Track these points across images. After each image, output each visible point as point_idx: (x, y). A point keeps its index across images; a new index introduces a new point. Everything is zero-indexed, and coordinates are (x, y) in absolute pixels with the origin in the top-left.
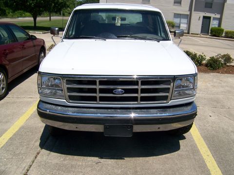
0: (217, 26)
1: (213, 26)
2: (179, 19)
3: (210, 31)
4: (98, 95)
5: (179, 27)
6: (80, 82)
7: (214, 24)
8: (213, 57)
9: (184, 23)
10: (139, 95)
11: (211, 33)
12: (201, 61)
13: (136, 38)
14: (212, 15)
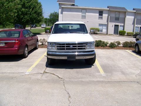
0: (122, 30)
1: (120, 30)
2: (102, 27)
3: (118, 33)
4: (65, 48)
5: (102, 31)
6: (60, 44)
7: (120, 29)
8: (112, 43)
9: (104, 29)
10: (77, 48)
11: (119, 34)
12: (107, 44)
13: (76, 33)
14: (119, 24)
